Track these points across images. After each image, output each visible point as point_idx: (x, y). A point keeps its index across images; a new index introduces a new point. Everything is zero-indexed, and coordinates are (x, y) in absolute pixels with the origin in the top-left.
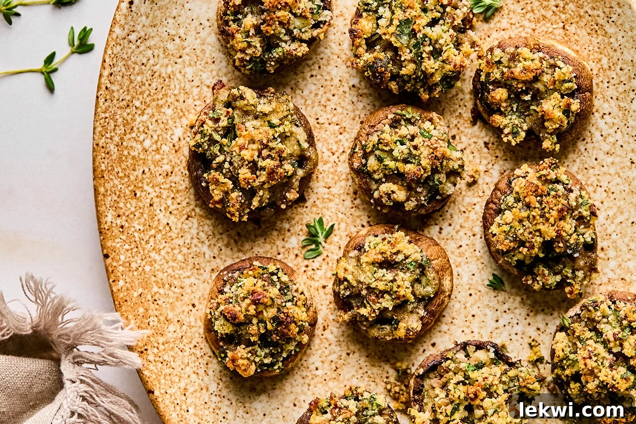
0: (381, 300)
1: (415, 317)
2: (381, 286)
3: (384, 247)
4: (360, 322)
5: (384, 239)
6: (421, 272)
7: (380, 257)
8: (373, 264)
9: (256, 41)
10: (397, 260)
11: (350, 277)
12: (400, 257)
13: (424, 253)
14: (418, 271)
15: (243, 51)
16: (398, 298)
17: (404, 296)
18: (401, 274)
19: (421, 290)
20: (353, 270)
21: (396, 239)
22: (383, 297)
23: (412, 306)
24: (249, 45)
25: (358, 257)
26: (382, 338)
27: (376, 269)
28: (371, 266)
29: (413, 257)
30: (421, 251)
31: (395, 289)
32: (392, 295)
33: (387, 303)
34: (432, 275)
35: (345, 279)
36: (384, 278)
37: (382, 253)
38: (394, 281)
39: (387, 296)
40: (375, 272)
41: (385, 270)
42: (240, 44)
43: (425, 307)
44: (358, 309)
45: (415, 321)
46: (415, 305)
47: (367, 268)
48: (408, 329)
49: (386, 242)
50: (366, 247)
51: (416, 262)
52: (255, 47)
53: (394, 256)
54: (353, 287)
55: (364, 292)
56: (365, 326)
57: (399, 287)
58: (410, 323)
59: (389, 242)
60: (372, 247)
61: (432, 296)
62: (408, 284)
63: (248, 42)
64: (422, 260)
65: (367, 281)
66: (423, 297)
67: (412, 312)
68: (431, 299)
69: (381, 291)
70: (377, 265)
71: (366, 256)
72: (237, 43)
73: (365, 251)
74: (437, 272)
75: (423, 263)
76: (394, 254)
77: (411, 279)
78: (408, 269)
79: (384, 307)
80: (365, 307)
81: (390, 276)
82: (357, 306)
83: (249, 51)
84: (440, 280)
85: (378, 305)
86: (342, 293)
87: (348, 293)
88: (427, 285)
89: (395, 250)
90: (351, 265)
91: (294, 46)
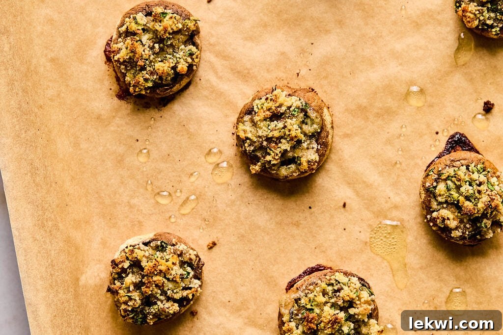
0: (280, 145)
1: (311, 152)
2: (276, 134)
3: (269, 105)
4: (269, 168)
5: (267, 99)
6: (304, 115)
7: (268, 113)
8: (265, 119)
9: (136, 295)
10: (281, 112)
11: (250, 135)
12: (283, 109)
13: (302, 100)
14: (302, 115)
15: (126, 303)
16: (292, 139)
17: (296, 137)
18: (289, 121)
19: (309, 129)
20: (251, 130)
21: (276, 96)
22: (280, 142)
23: (306, 143)
24: (130, 299)
25: (251, 119)
26: (290, 176)
27: (269, 123)
28: (264, 122)
29: (295, 105)
30: (300, 99)
31: (287, 133)
32: (286, 139)
33: (285, 146)
34: (314, 115)
35: (247, 138)
36: (277, 128)
37: (269, 110)
38: (285, 127)
39: (283, 141)
40: (269, 125)
41: (275, 121)
42: (123, 298)
43: (317, 141)
44: (265, 158)
45: (312, 155)
46: (308, 142)
47: (262, 124)
48: (309, 161)
49: (269, 101)
50: (256, 109)
51: (298, 108)
52: (135, 300)
53: (279, 109)
54: (255, 142)
55: (265, 143)
56: (274, 170)
57: (290, 130)
58: (309, 156)
59: (271, 100)
60: (260, 107)
61: (319, 131)
62: (296, 127)
63: (128, 296)
64: (302, 106)
65: (265, 134)
66: (313, 133)
67: (308, 148)
68: (319, 134)
69: (277, 138)
70: (268, 120)
71: (258, 116)
72: (121, 297)
73: (256, 113)
74: (317, 112)
75: (304, 107)
76: (278, 107)
77: (298, 122)
78: (293, 115)
79: (284, 150)
80: (269, 154)
81: (280, 125)
82: (263, 156)
83: (130, 303)
84: (321, 116)
85: (278, 149)
86: (248, 149)
87: (252, 148)
88: (313, 124)
89: (277, 105)
90: (248, 127)
91: (168, 305)
